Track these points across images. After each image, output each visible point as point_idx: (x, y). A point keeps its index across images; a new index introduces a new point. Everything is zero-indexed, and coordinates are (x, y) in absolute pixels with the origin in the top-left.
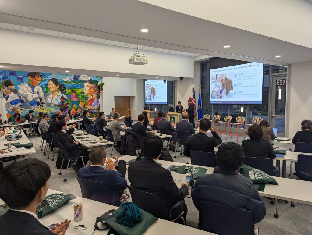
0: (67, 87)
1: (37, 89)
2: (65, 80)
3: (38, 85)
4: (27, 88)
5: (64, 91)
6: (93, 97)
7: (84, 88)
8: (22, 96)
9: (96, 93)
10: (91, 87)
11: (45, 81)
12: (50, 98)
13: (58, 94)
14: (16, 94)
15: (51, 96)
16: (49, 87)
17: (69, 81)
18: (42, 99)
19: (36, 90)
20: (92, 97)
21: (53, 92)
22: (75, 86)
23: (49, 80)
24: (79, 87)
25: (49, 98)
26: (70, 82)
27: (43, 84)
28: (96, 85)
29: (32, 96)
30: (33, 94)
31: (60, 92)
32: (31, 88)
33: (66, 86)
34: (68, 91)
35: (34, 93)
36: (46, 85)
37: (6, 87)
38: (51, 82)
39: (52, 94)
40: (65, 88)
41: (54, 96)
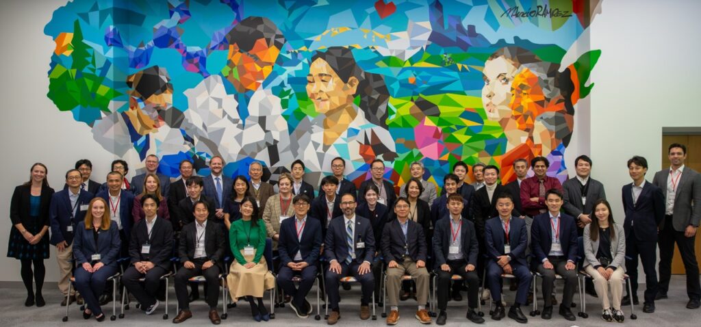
0: (395, 87)
1: (261, 106)
2: (385, 52)
3: (265, 85)
4: (219, 101)
5: (382, 108)
6: (531, 138)
7: (486, 90)
8: (202, 139)
9: (551, 114)
10: (520, 81)
11: (294, 62)
12: (316, 145)
13: (354, 125)
14: (178, 130)
15: (318, 135)
16: (310, 89)
17: (410, 54)
18: (280, 148)
19: (254, 109)
20: (524, 139)
21: (329, 113)
22: (435, 79)
23: (314, 59)
24: (457, 86)
25: (311, 146)
26: (412, 60)
27: (284, 77)
28: (553, 71)
29: (239, 138)
30: (243, 127)
31: (361, 113)
32: (236, 98)
33: (393, 80)
34: (400, 107)
35: (247, 122)
36: (300, 82)
37: (141, 99)
38: (321, 66)
39: (326, 127)
40: (385, 93)
41: (330, 134)
